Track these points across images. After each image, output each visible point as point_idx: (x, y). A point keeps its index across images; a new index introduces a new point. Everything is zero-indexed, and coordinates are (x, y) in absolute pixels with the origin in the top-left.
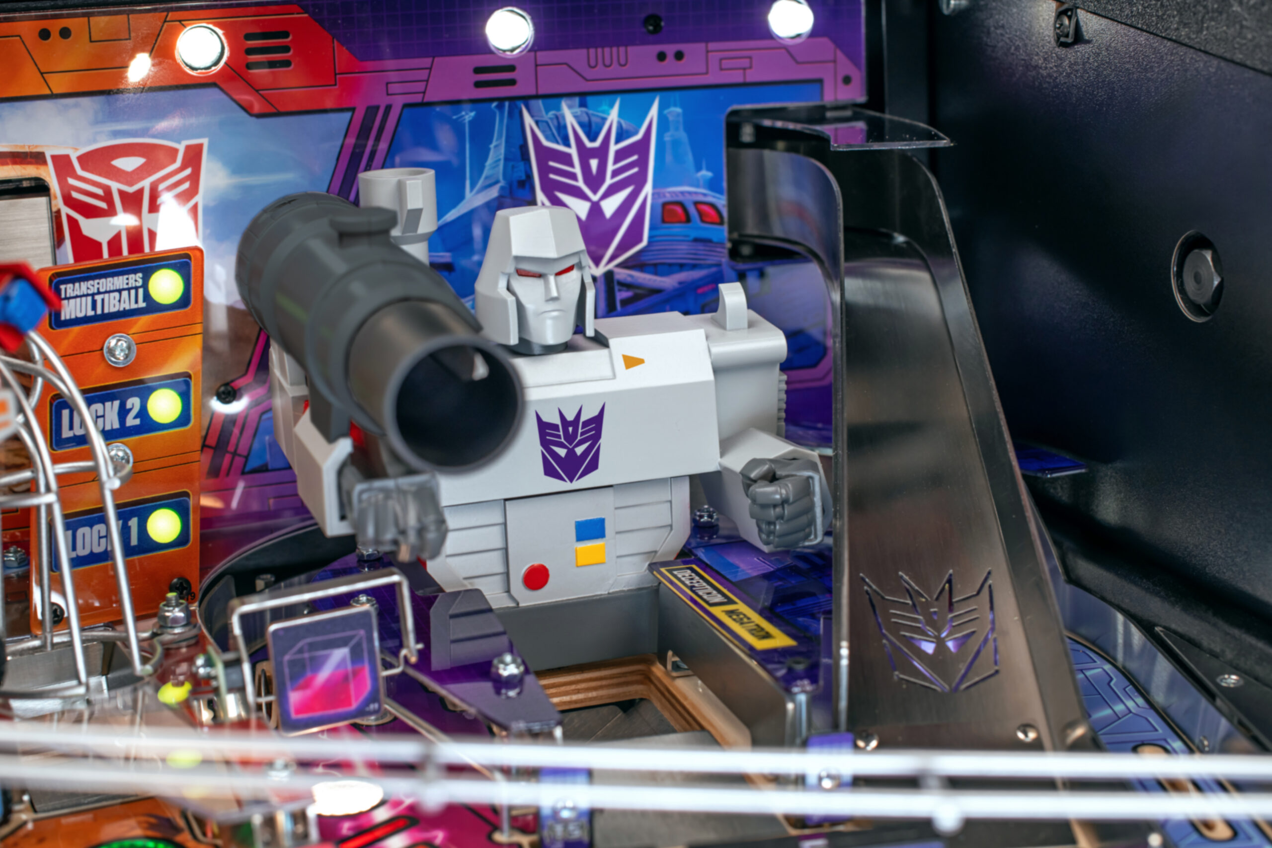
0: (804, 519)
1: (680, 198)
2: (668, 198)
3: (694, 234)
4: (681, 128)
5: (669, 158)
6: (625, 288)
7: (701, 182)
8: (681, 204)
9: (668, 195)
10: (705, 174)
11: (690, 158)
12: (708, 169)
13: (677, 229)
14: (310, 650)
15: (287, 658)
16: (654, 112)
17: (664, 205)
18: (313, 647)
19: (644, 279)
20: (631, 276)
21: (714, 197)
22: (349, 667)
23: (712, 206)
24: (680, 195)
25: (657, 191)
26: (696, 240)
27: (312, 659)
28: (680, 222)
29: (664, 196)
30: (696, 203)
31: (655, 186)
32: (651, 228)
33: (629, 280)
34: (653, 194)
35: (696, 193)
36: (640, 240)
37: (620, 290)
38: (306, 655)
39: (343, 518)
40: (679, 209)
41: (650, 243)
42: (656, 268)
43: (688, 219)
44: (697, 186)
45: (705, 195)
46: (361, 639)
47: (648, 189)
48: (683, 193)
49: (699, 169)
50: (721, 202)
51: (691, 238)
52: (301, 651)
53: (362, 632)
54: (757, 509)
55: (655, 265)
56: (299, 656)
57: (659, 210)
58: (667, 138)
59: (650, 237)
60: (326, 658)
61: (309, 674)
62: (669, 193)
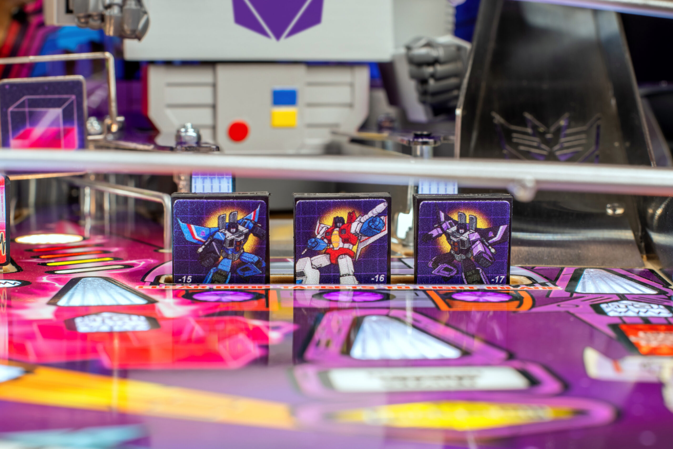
0: (453, 81)
14: (30, 106)
15: (11, 109)
18: (34, 104)
22: (62, 127)
27: (31, 114)
38: (27, 110)
39: (69, 11)
46: (72, 103)
52: (22, 105)
53: (73, 97)
54: (414, 69)
56: (21, 110)
60: (42, 115)
61: (28, 127)
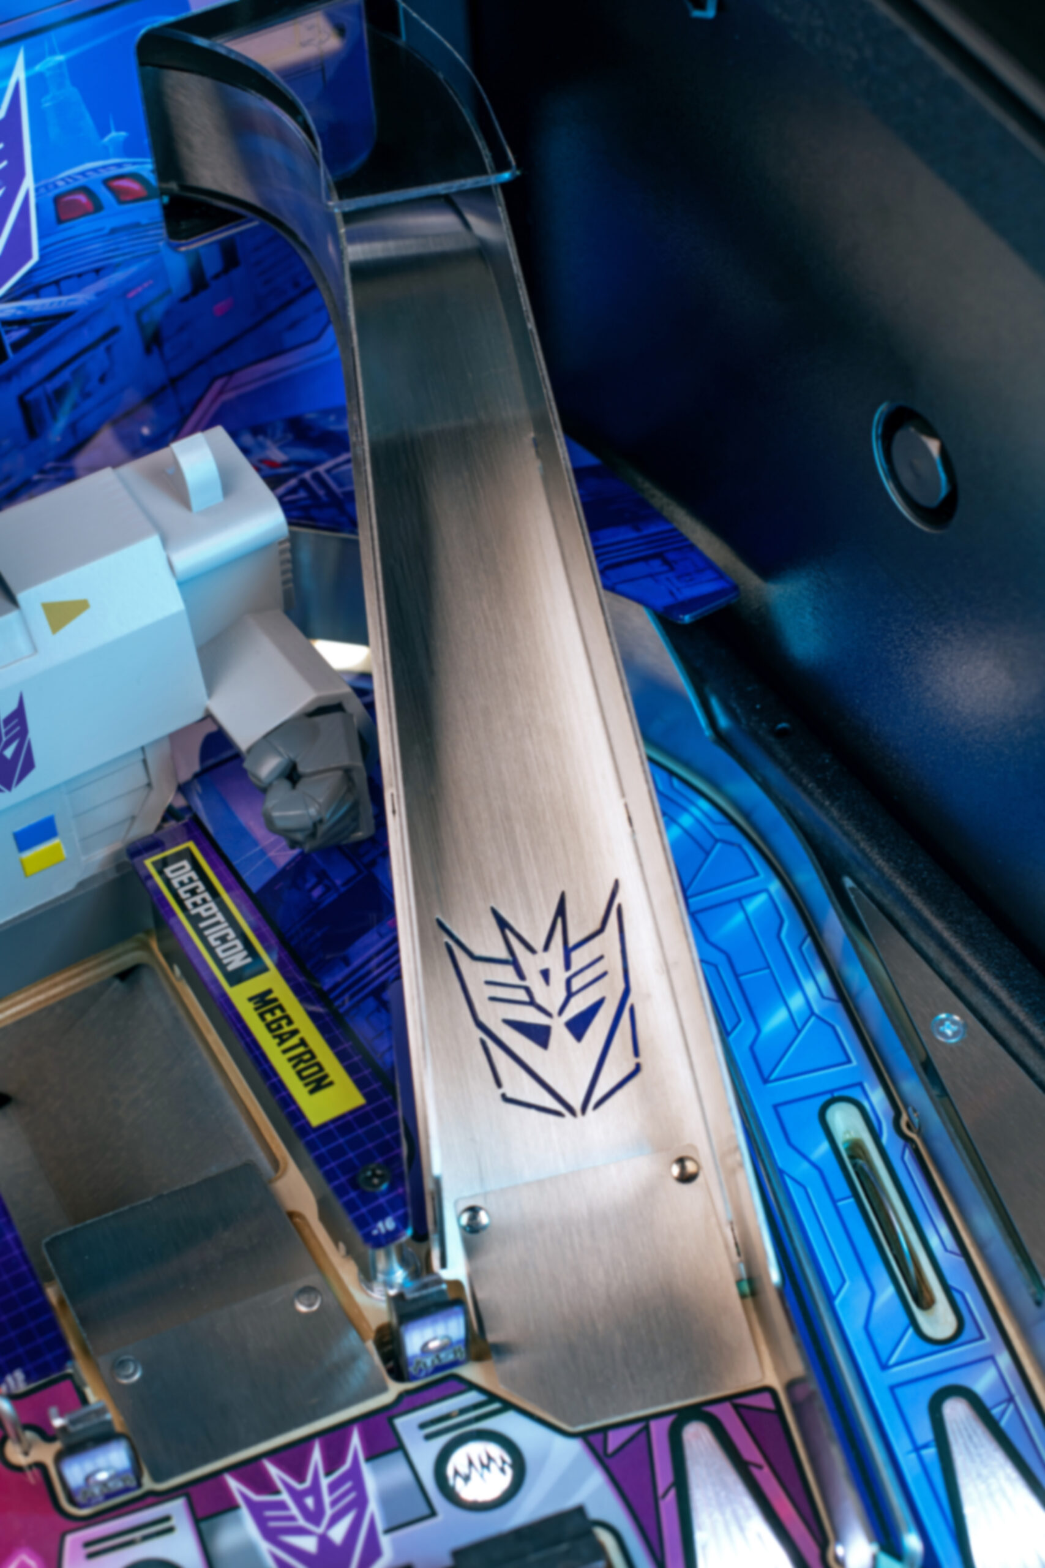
1: (82, 181)
2: (63, 187)
3: (109, 223)
4: (68, 82)
5: (54, 131)
6: (16, 327)
7: (111, 150)
8: (85, 190)
9: (61, 183)
10: (116, 135)
11: (88, 121)
12: (118, 129)
13: (81, 226)
16: (19, 74)
17: (57, 200)
19: (43, 305)
20: (23, 308)
21: (134, 164)
23: (135, 177)
24: (80, 177)
25: (43, 182)
26: (113, 231)
28: (86, 214)
29: (56, 186)
30: (107, 182)
31: (37, 178)
32: (41, 237)
33: (20, 313)
34: (37, 190)
35: (104, 167)
36: (29, 256)
37: (7, 332)
40: (82, 198)
41: (42, 257)
42: (57, 286)
43: (98, 207)
44: (107, 157)
45: (119, 165)
47: (28, 183)
48: (83, 174)
49: (103, 131)
50: (146, 167)
51: (106, 231)
55: (57, 283)
57: (50, 207)
58: (47, 103)
59: (42, 249)
62: (63, 179)
